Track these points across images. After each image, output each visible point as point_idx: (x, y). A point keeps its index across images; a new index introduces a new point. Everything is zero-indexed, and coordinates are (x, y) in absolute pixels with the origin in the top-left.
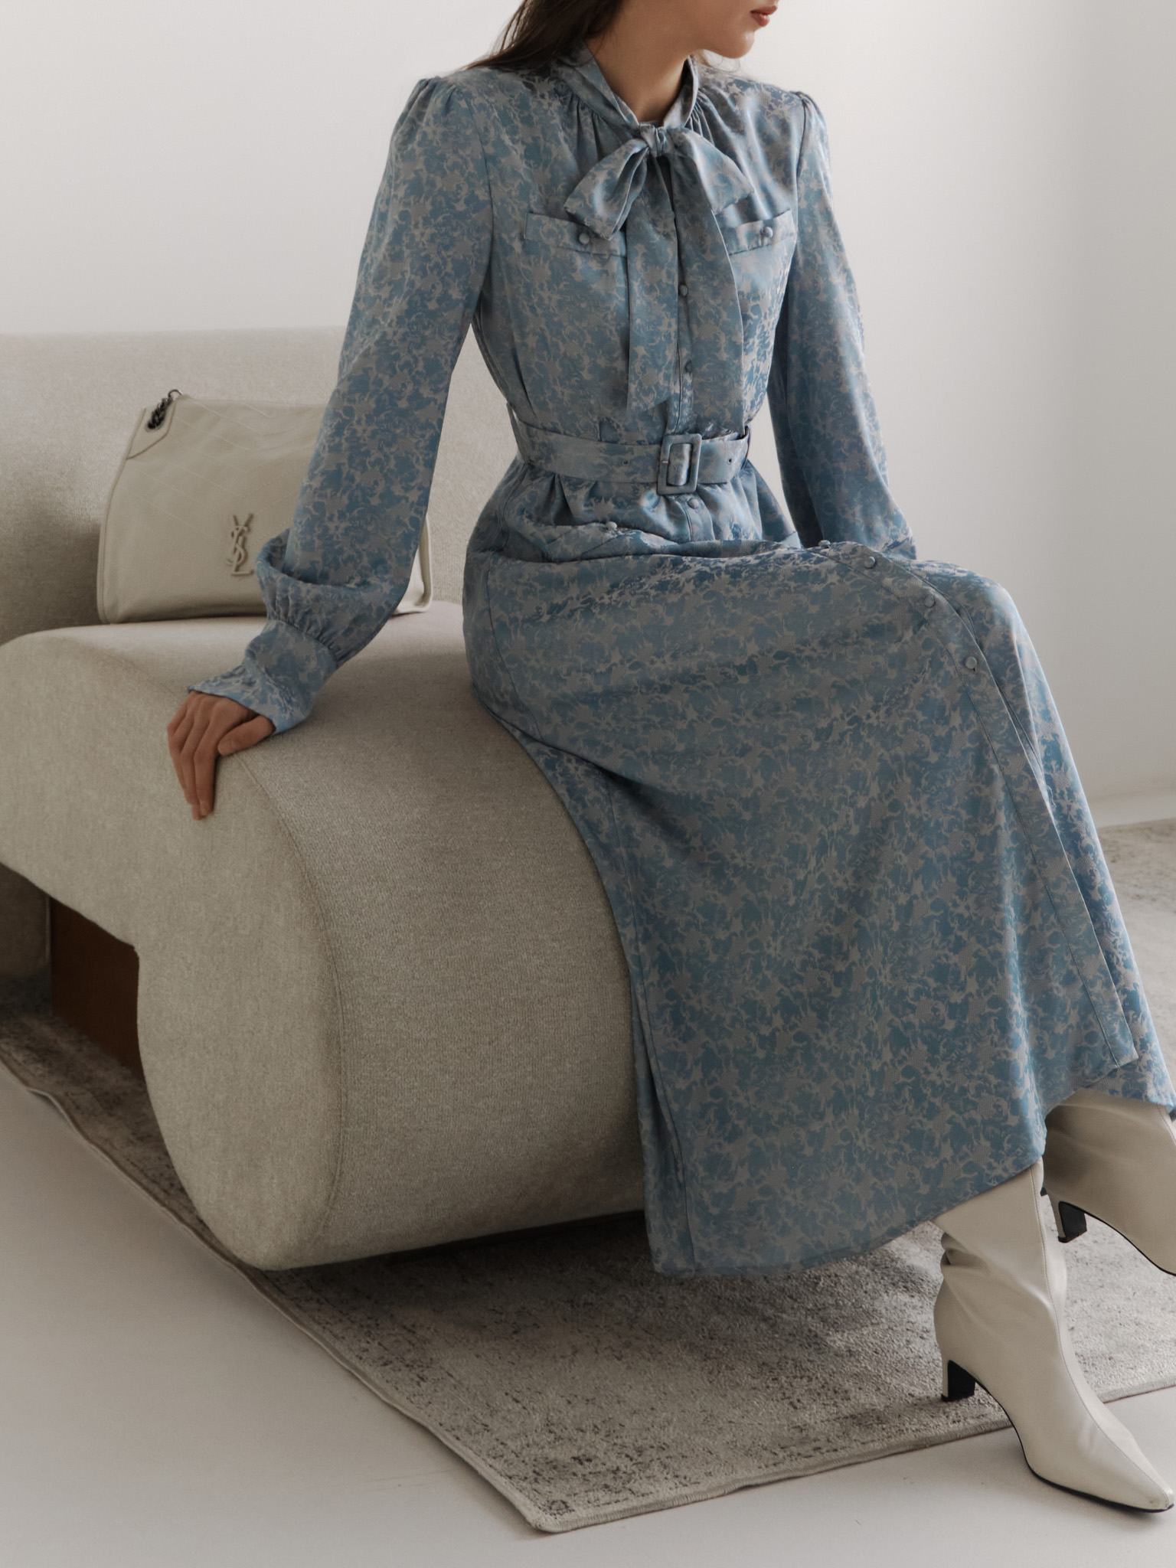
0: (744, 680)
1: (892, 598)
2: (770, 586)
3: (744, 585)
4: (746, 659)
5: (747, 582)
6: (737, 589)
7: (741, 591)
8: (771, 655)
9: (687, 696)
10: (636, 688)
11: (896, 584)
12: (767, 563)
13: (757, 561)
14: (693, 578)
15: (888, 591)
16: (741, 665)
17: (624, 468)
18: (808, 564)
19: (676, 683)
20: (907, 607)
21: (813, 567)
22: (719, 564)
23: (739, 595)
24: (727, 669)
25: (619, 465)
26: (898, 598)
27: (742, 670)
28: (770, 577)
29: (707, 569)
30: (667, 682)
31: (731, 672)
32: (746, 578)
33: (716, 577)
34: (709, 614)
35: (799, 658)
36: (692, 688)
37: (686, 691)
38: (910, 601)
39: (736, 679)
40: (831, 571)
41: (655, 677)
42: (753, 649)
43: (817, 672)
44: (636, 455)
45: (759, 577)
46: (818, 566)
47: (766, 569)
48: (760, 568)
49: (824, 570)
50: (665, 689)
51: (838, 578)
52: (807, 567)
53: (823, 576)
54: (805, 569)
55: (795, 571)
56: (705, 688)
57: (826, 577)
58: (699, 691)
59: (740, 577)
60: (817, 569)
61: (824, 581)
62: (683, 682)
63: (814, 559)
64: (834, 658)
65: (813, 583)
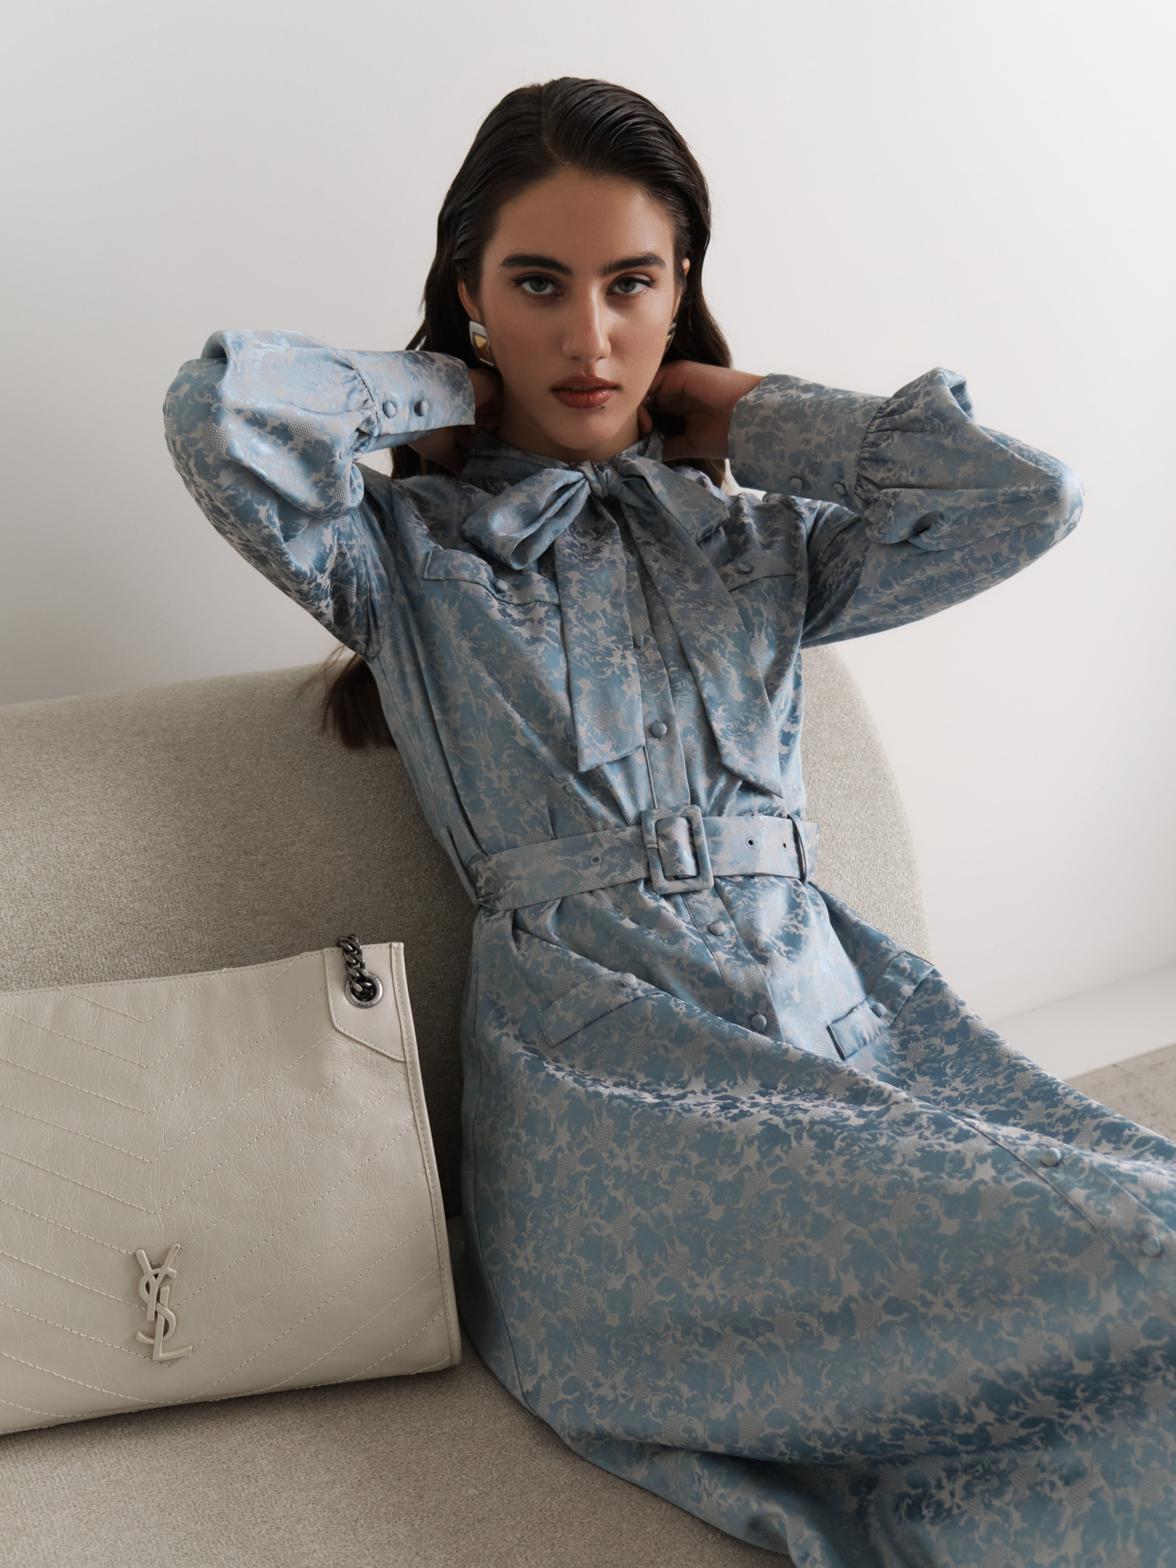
0: (832, 1344)
1: (1083, 1226)
2: (880, 1172)
3: (837, 1164)
4: (840, 1302)
5: (842, 1159)
6: (826, 1169)
7: (831, 1174)
8: (880, 1303)
9: (740, 1358)
10: (667, 1328)
11: (1092, 1202)
12: (875, 1127)
13: (861, 1121)
14: (757, 1137)
15: (1076, 1210)
16: (832, 1312)
17: (597, 869)
18: (943, 1141)
19: (728, 1330)
20: (1107, 1247)
21: (953, 1147)
22: (800, 1116)
23: (829, 1182)
24: (808, 1318)
25: (587, 866)
26: (1093, 1228)
27: (831, 1322)
28: (880, 1155)
29: (777, 1120)
30: (713, 1325)
31: (814, 1323)
32: (841, 1152)
33: (794, 1143)
34: (779, 1209)
35: (924, 1316)
36: (752, 1345)
37: (741, 1349)
38: (1114, 1237)
39: (820, 1340)
40: (982, 1159)
41: (696, 1313)
42: (852, 1286)
43: (951, 1347)
44: (606, 846)
45: (863, 1152)
46: (959, 1146)
47: (875, 1139)
48: (865, 1135)
49: (971, 1155)
50: (711, 1339)
51: (993, 1173)
52: (943, 1145)
53: (968, 1165)
54: (938, 1148)
55: (922, 1150)
56: (771, 1348)
57: (974, 1168)
58: (761, 1353)
59: (832, 1147)
60: (958, 1152)
61: (969, 1174)
62: (738, 1331)
63: (955, 1131)
64: (980, 1328)
65: (951, 1175)
